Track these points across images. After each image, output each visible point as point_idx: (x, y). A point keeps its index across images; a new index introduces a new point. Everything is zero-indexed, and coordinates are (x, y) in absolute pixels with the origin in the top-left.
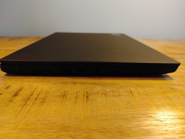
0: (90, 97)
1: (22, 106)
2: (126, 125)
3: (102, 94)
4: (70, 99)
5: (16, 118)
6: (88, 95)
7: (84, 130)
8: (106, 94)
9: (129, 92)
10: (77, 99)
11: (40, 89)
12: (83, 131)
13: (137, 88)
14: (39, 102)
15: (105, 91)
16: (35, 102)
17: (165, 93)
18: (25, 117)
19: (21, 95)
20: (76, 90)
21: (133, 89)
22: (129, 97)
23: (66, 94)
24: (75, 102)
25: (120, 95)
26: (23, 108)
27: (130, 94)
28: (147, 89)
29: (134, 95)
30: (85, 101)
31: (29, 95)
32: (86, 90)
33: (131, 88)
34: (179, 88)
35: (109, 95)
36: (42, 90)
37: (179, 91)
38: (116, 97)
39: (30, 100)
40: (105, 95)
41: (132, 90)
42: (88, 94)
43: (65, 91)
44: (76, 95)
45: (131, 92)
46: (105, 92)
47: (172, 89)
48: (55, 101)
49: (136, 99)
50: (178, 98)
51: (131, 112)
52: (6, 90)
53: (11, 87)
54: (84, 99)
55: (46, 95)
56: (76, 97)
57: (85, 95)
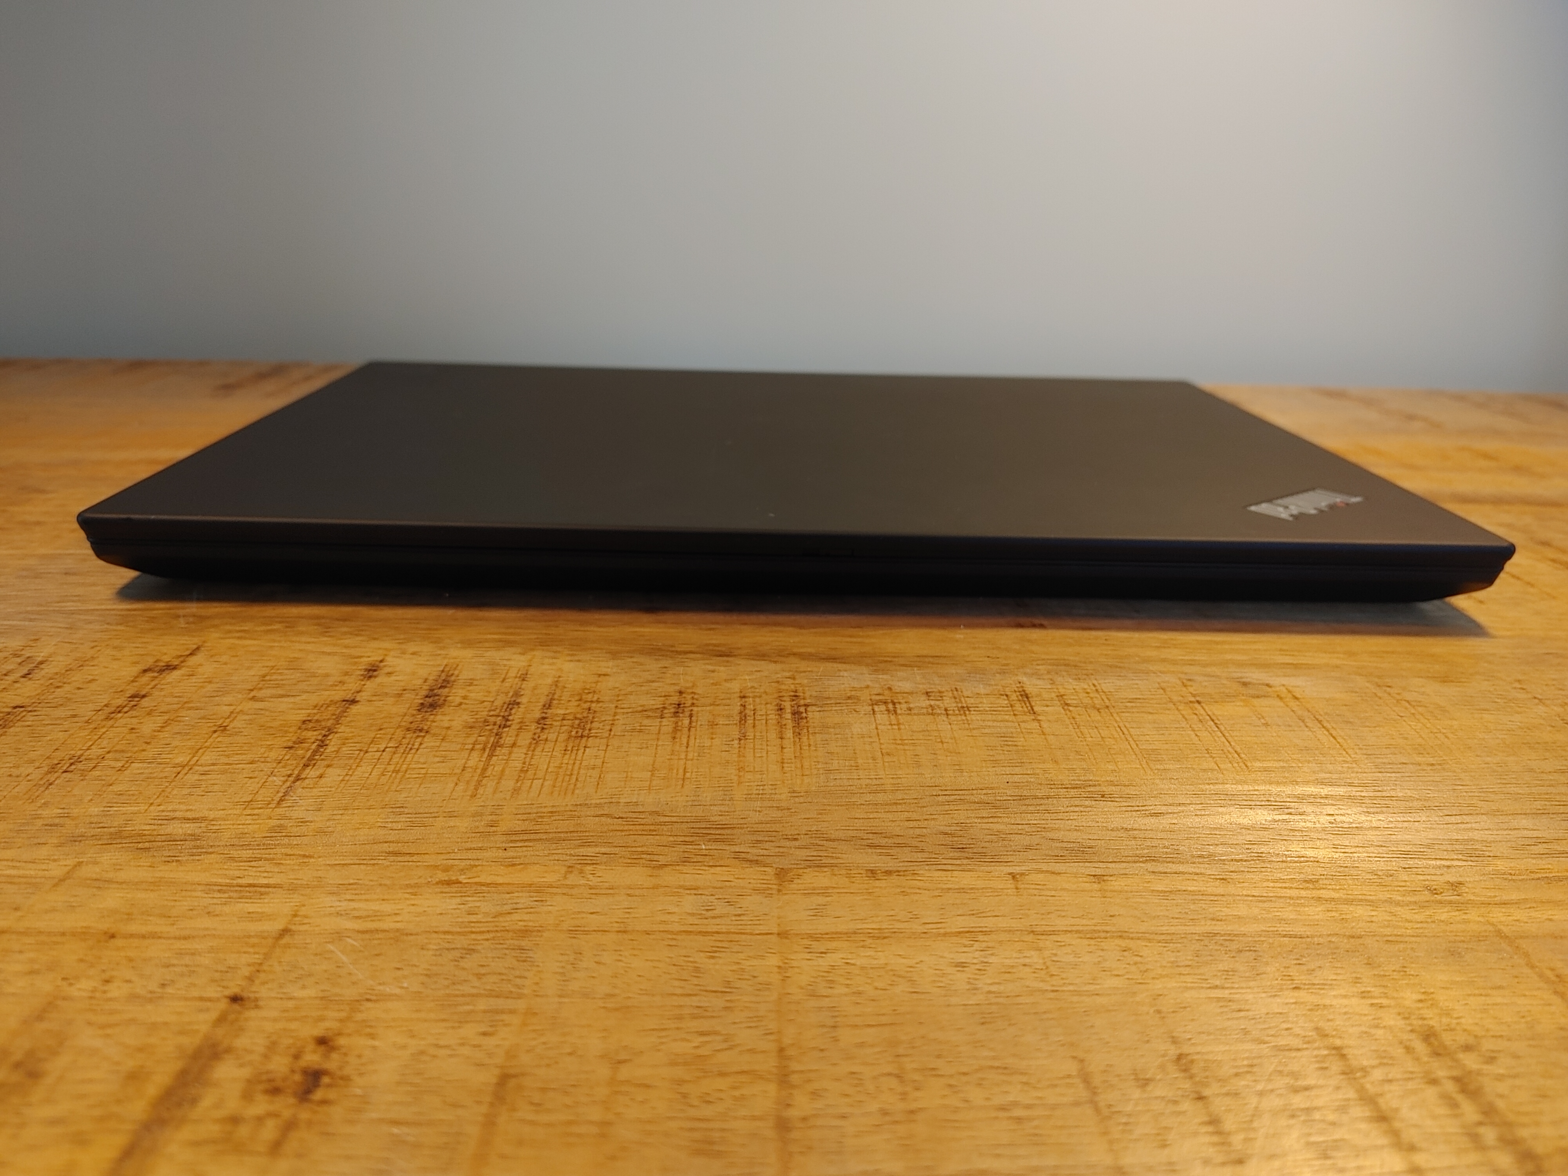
0: (810, 715)
1: (484, 749)
2: (985, 826)
3: (874, 703)
4: (713, 724)
5: (473, 796)
6: (802, 709)
7: (796, 839)
8: (894, 704)
9: (1014, 697)
10: (750, 721)
11: (549, 681)
12: (797, 843)
13: (1059, 679)
14: (563, 737)
15: (890, 689)
16: (543, 737)
17: (1199, 702)
18: (516, 791)
19: (461, 704)
20: (735, 686)
21: (1032, 685)
22: (1012, 718)
23: (689, 703)
24: (743, 737)
25: (965, 709)
26: (491, 756)
27: (1018, 707)
28: (1108, 684)
29: (1036, 709)
30: (789, 734)
31: (498, 703)
32: (789, 685)
33: (1024, 679)
34: (1285, 681)
35: (910, 709)
36: (556, 684)
37: (1279, 697)
38: (944, 718)
39: (515, 726)
40: (891, 706)
41: (1029, 689)
42: (802, 702)
43: (677, 688)
44: (738, 708)
45: (1025, 696)
46: (887, 696)
47: (1245, 684)
48: (640, 731)
49: (1045, 725)
50: (1266, 725)
51: (1011, 779)
52: (370, 685)
53: (387, 670)
54: (781, 726)
55: (586, 705)
56: (743, 718)
57: (787, 705)
